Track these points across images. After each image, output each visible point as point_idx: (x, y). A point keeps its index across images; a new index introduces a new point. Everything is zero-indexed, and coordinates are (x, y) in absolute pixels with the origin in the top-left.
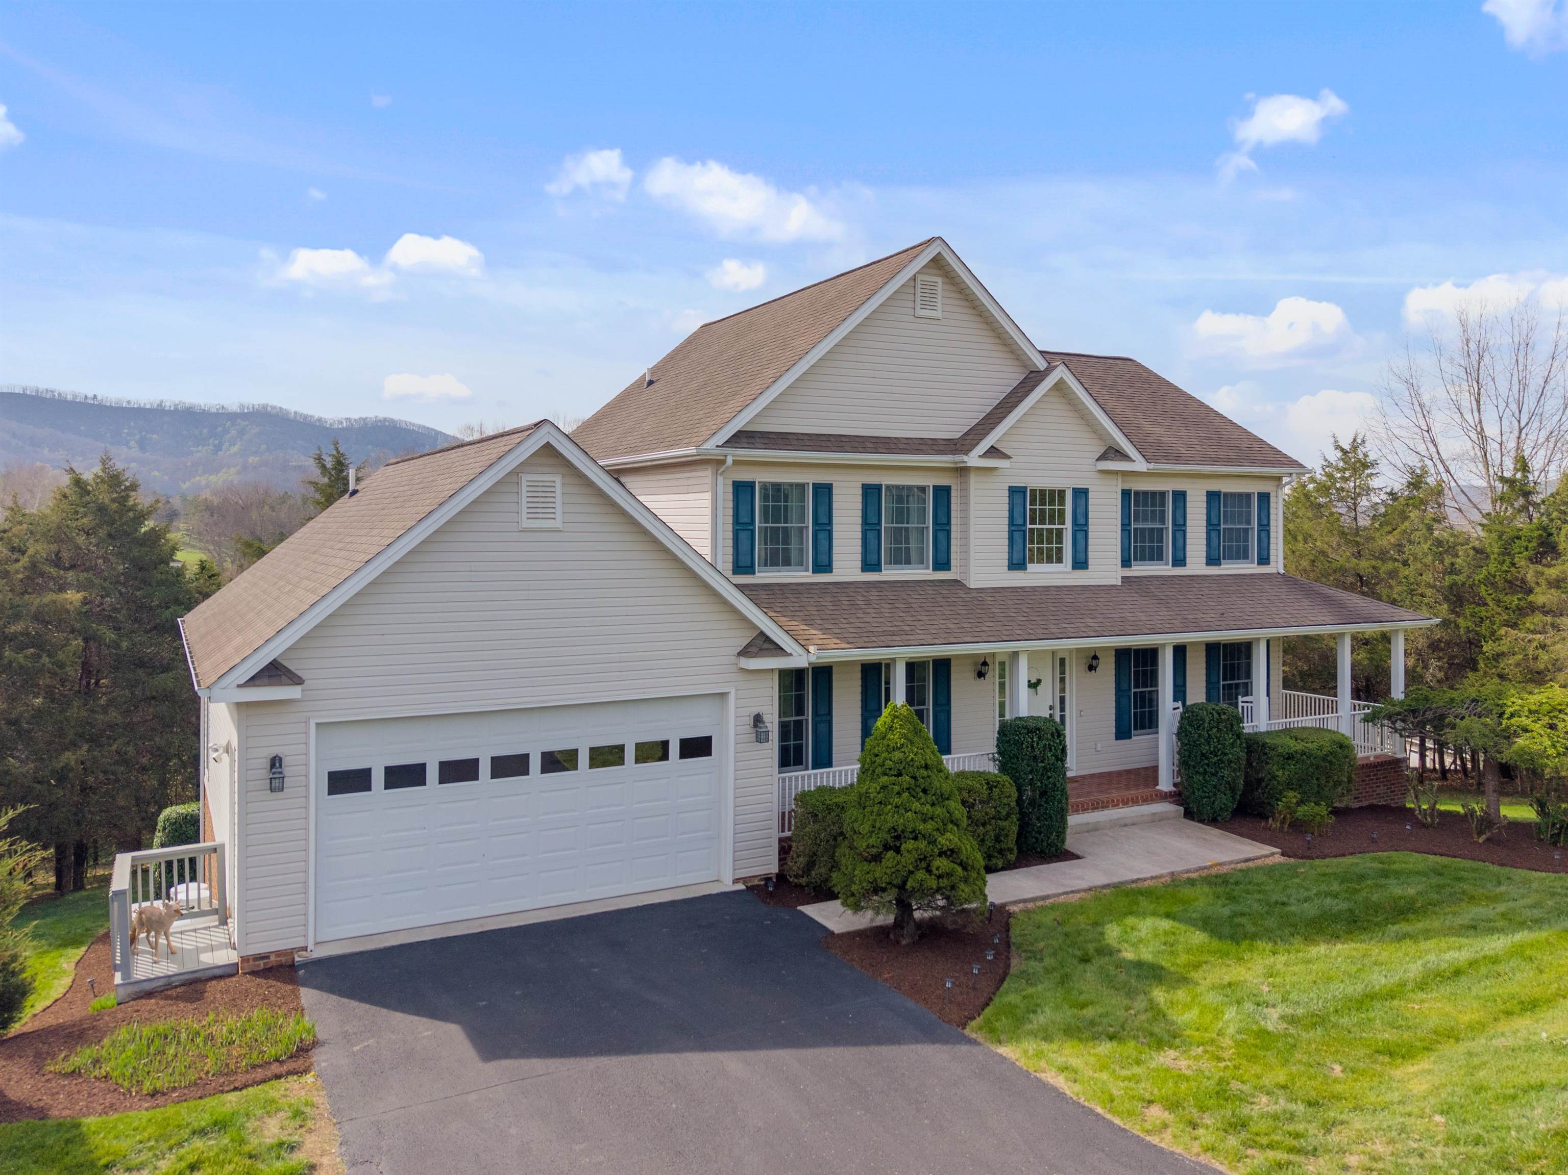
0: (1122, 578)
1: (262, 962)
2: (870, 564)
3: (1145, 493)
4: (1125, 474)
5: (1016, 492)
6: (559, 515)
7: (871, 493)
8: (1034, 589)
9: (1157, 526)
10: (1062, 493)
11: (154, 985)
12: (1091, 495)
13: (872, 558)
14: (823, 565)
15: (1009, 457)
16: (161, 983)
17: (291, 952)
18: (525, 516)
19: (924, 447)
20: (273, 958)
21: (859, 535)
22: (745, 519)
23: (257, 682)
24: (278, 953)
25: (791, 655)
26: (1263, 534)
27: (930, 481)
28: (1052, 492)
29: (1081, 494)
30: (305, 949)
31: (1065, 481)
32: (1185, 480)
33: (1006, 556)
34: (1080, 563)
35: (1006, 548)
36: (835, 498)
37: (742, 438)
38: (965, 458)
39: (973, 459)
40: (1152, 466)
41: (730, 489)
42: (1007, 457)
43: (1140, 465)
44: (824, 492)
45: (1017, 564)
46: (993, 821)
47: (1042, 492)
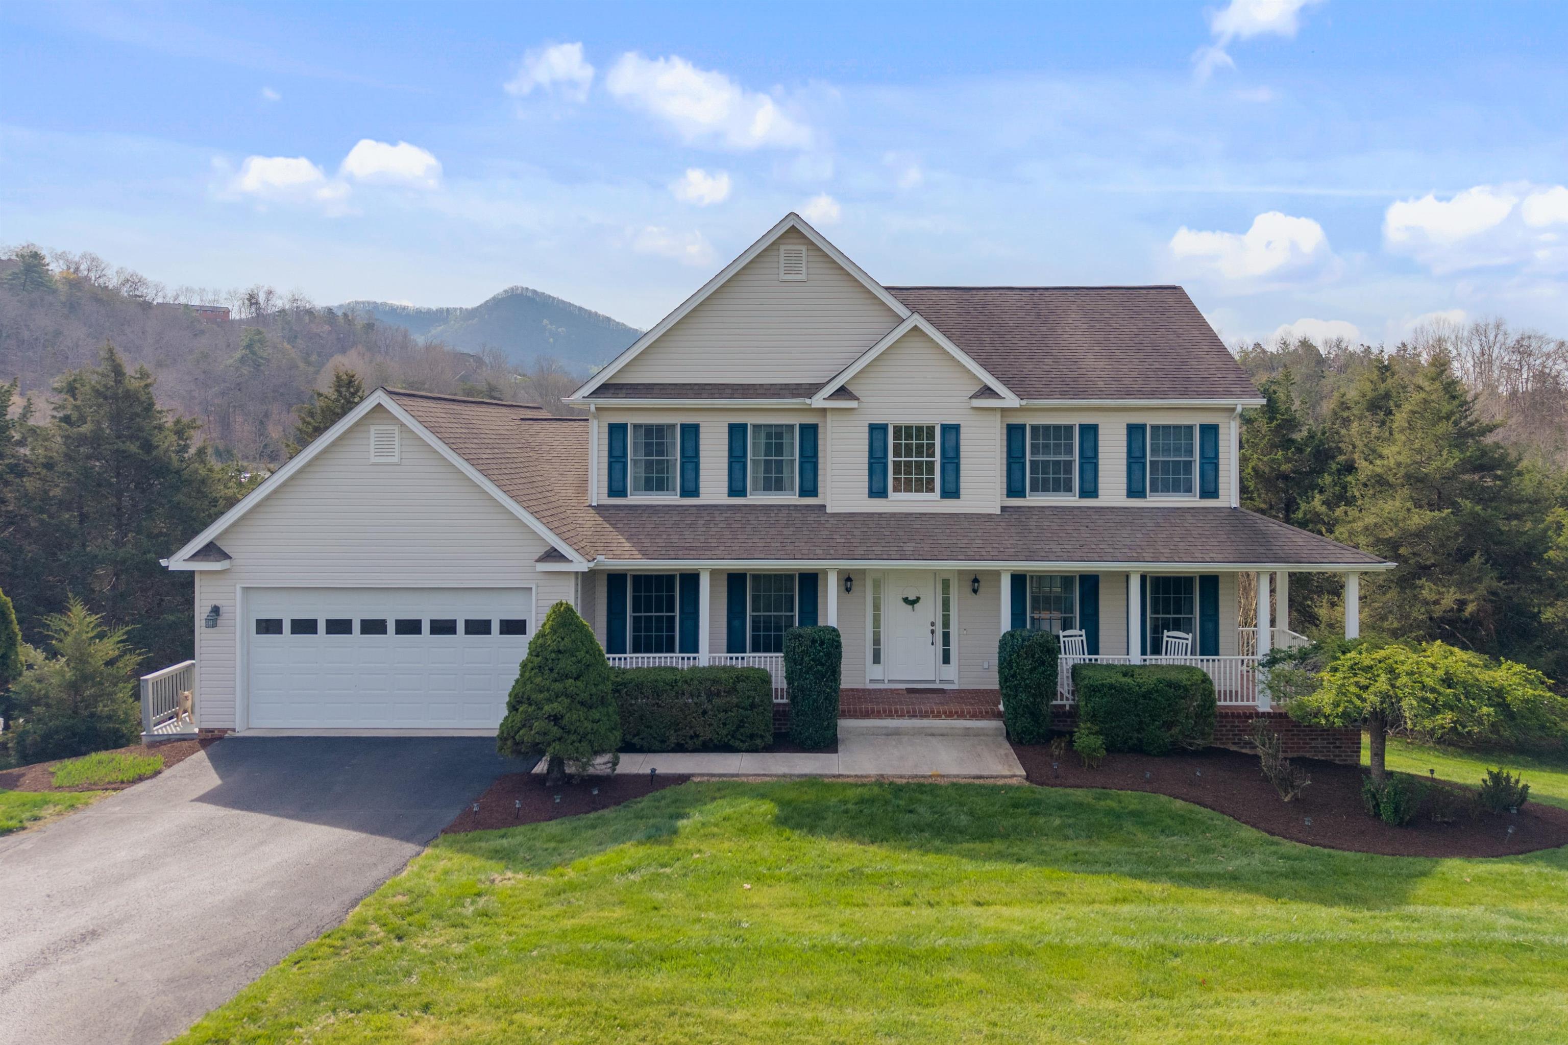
0: (1002, 507)
1: (210, 734)
2: (737, 489)
3: (1047, 427)
4: (1003, 410)
5: (877, 431)
6: (396, 454)
7: (737, 432)
8: (893, 515)
9: (1062, 458)
10: (931, 429)
11: (162, 738)
12: (962, 430)
13: (738, 485)
14: (691, 489)
15: (857, 399)
16: (165, 738)
17: (225, 731)
18: (372, 454)
19: (784, 392)
20: (216, 732)
21: (726, 466)
22: (618, 453)
23: (196, 558)
24: (219, 730)
25: (572, 561)
26: (1209, 468)
27: (796, 420)
28: (919, 429)
29: (952, 431)
30: (234, 730)
31: (935, 418)
32: (1100, 414)
33: (866, 485)
34: (951, 492)
35: (866, 478)
36: (702, 436)
37: (605, 389)
38: (808, 401)
39: (818, 401)
40: (1024, 402)
41: (606, 430)
42: (856, 398)
43: (1011, 400)
44: (691, 432)
45: (877, 491)
46: (735, 709)
47: (908, 428)
